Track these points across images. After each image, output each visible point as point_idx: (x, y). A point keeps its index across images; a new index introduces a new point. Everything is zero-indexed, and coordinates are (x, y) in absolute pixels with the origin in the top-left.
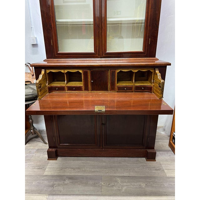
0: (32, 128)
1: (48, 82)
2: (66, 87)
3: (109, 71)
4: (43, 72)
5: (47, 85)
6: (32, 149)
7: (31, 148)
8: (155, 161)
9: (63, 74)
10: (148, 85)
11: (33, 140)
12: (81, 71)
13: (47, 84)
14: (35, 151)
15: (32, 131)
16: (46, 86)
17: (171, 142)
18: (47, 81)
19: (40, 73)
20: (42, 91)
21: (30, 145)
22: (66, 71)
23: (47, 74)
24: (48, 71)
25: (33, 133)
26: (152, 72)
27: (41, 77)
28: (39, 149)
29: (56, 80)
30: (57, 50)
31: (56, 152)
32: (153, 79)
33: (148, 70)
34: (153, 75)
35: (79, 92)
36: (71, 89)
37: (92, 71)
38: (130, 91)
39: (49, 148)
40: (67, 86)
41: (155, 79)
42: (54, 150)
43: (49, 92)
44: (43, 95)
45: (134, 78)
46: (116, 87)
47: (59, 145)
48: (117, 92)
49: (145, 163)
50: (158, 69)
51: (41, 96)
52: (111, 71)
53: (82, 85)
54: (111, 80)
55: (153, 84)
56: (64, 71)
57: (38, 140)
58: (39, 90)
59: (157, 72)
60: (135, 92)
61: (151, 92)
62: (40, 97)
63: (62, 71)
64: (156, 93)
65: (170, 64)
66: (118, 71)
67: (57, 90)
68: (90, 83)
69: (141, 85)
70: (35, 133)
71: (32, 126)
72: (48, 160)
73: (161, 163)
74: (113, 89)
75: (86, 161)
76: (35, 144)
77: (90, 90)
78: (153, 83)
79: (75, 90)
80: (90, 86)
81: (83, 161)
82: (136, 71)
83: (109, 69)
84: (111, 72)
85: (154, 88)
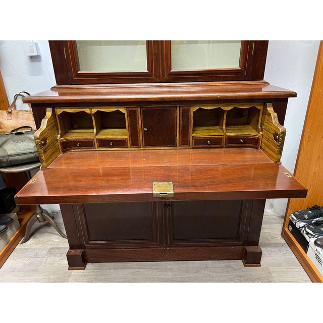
0: (38, 211)
1: (60, 132)
2: (95, 141)
3: (178, 108)
4: (49, 113)
5: (58, 138)
6: (40, 249)
7: (39, 246)
8: (260, 266)
9: (89, 115)
10: (252, 134)
11: (42, 230)
12: (123, 110)
13: (59, 136)
14: (45, 252)
15: (38, 216)
16: (57, 140)
17: (286, 229)
18: (58, 129)
19: (44, 116)
20: (49, 152)
21: (36, 240)
22: (94, 110)
23: (57, 117)
24: (59, 111)
25: (41, 220)
26: (260, 110)
27: (44, 123)
28: (53, 248)
29: (76, 126)
30: (77, 68)
31: (83, 255)
32: (261, 124)
33: (252, 106)
34: (261, 116)
35: (122, 149)
36: (104, 143)
37: (144, 109)
38: (218, 146)
39: (70, 249)
40: (97, 140)
41: (265, 123)
42: (79, 252)
43: (64, 152)
44: (51, 160)
45: (225, 121)
46: (191, 139)
47: (88, 243)
48: (194, 148)
49: (243, 271)
50: (271, 104)
51: (46, 161)
52: (181, 109)
53: (126, 137)
54: (181, 126)
55: (261, 133)
56: (91, 111)
57: (52, 231)
58: (41, 150)
59: (270, 109)
60: (227, 147)
61: (257, 148)
62: (44, 164)
63: (87, 111)
64: (267, 149)
65: (294, 95)
66: (195, 109)
67: (80, 146)
68: (141, 132)
69: (237, 134)
70: (45, 220)
71: (38, 208)
72: (69, 269)
73: (271, 269)
74: (185, 142)
75: (138, 270)
76: (46, 238)
77: (142, 146)
78: (262, 131)
79: (113, 146)
80: (141, 138)
81: (131, 270)
82: (229, 108)
83: (178, 106)
84: (181, 111)
85: (263, 140)
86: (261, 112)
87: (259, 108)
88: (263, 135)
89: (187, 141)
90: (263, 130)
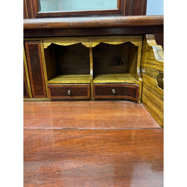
10: (128, 81)
26: (137, 47)
32: (141, 67)
33: (126, 40)
34: (139, 56)
38: (83, 97)
41: (145, 65)
45: (91, 65)
46: (47, 87)
48: (51, 100)
54: (30, 70)
55: (140, 79)
59: (151, 42)
60: (96, 100)
61: (136, 102)
64: (149, 103)
66: (46, 44)
69: (108, 81)
74: (39, 92)
78: (142, 77)
82: (94, 44)
85: (144, 89)
86: (140, 50)
87: (135, 43)
88: (143, 83)
89: (42, 89)
90: (144, 75)
